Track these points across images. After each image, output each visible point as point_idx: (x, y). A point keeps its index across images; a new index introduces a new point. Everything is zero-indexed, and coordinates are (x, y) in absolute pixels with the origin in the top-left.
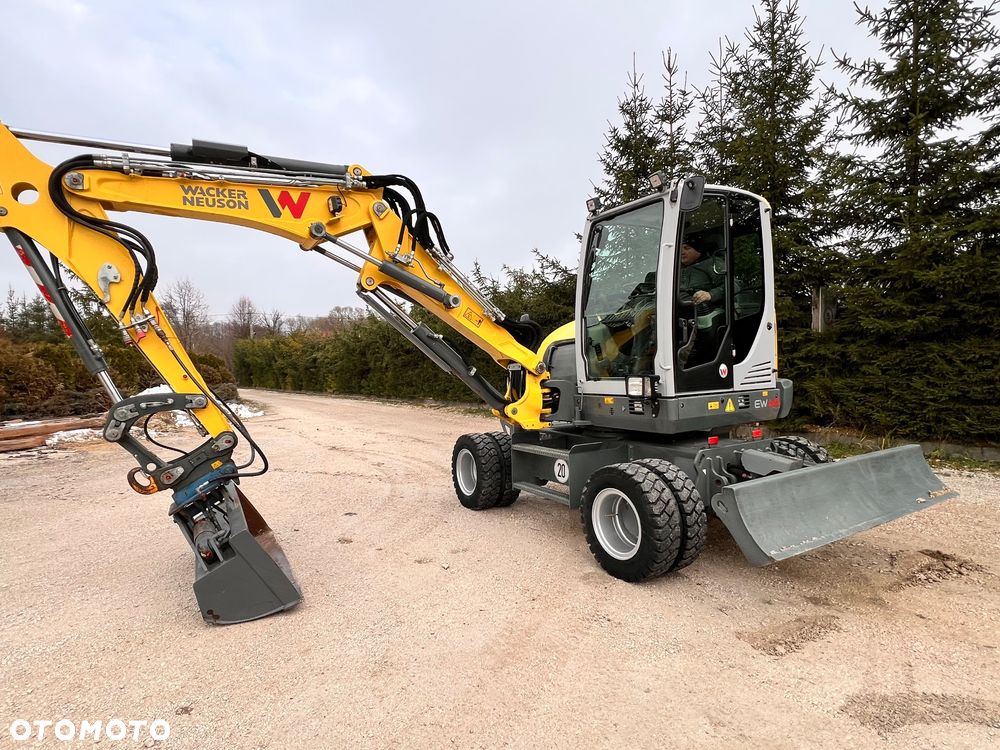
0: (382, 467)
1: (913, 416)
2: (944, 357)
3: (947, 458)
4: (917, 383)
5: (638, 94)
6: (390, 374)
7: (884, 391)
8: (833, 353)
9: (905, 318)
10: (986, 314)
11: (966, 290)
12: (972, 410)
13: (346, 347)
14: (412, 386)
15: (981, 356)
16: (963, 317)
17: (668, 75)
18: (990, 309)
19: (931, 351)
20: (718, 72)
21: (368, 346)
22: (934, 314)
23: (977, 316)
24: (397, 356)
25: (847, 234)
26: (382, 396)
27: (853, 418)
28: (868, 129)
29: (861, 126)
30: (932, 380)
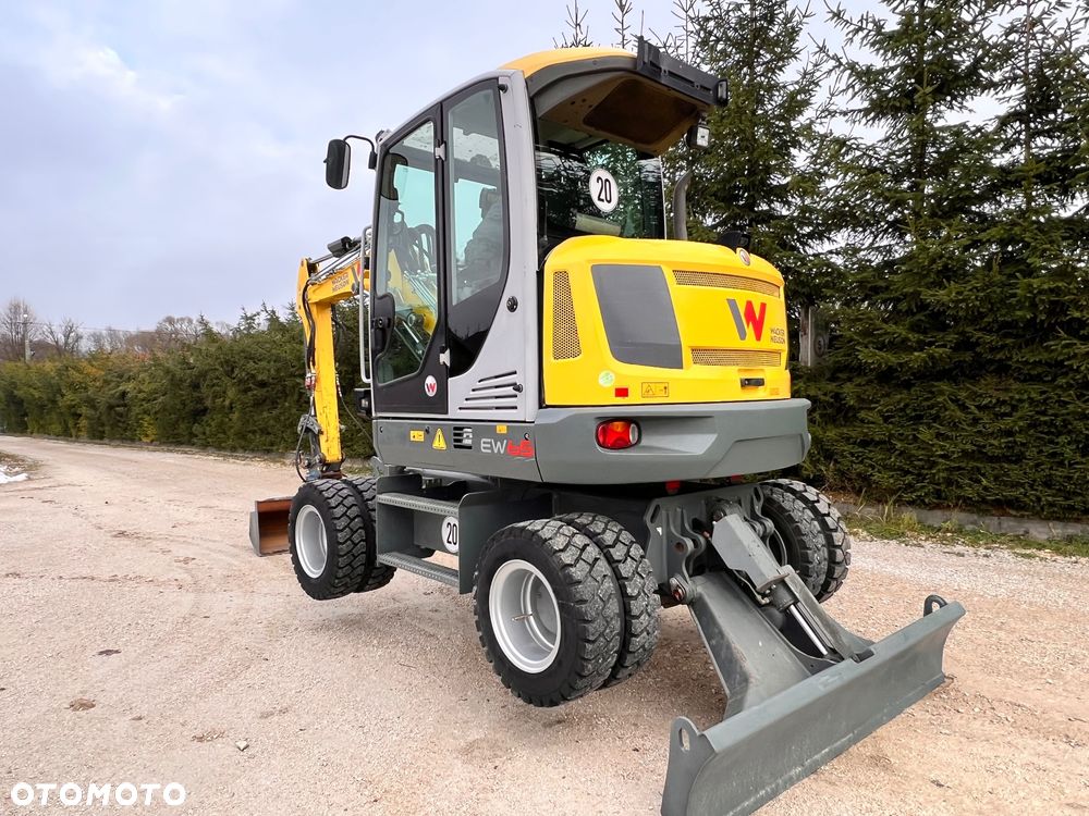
0: (191, 565)
1: (920, 477)
2: (955, 401)
3: (960, 531)
4: (925, 434)
5: (580, 37)
6: (235, 416)
7: (886, 445)
8: (825, 394)
9: (912, 350)
10: (1003, 347)
11: (982, 316)
12: (987, 468)
13: (169, 377)
14: (269, 433)
15: (998, 400)
16: (978, 349)
17: (619, 13)
18: (1009, 341)
19: (942, 393)
20: (684, 15)
21: (203, 375)
22: (944, 346)
23: (993, 350)
24: (246, 391)
25: (842, 238)
26: (224, 449)
27: (850, 480)
28: (866, 104)
29: (857, 98)
30: (943, 430)
